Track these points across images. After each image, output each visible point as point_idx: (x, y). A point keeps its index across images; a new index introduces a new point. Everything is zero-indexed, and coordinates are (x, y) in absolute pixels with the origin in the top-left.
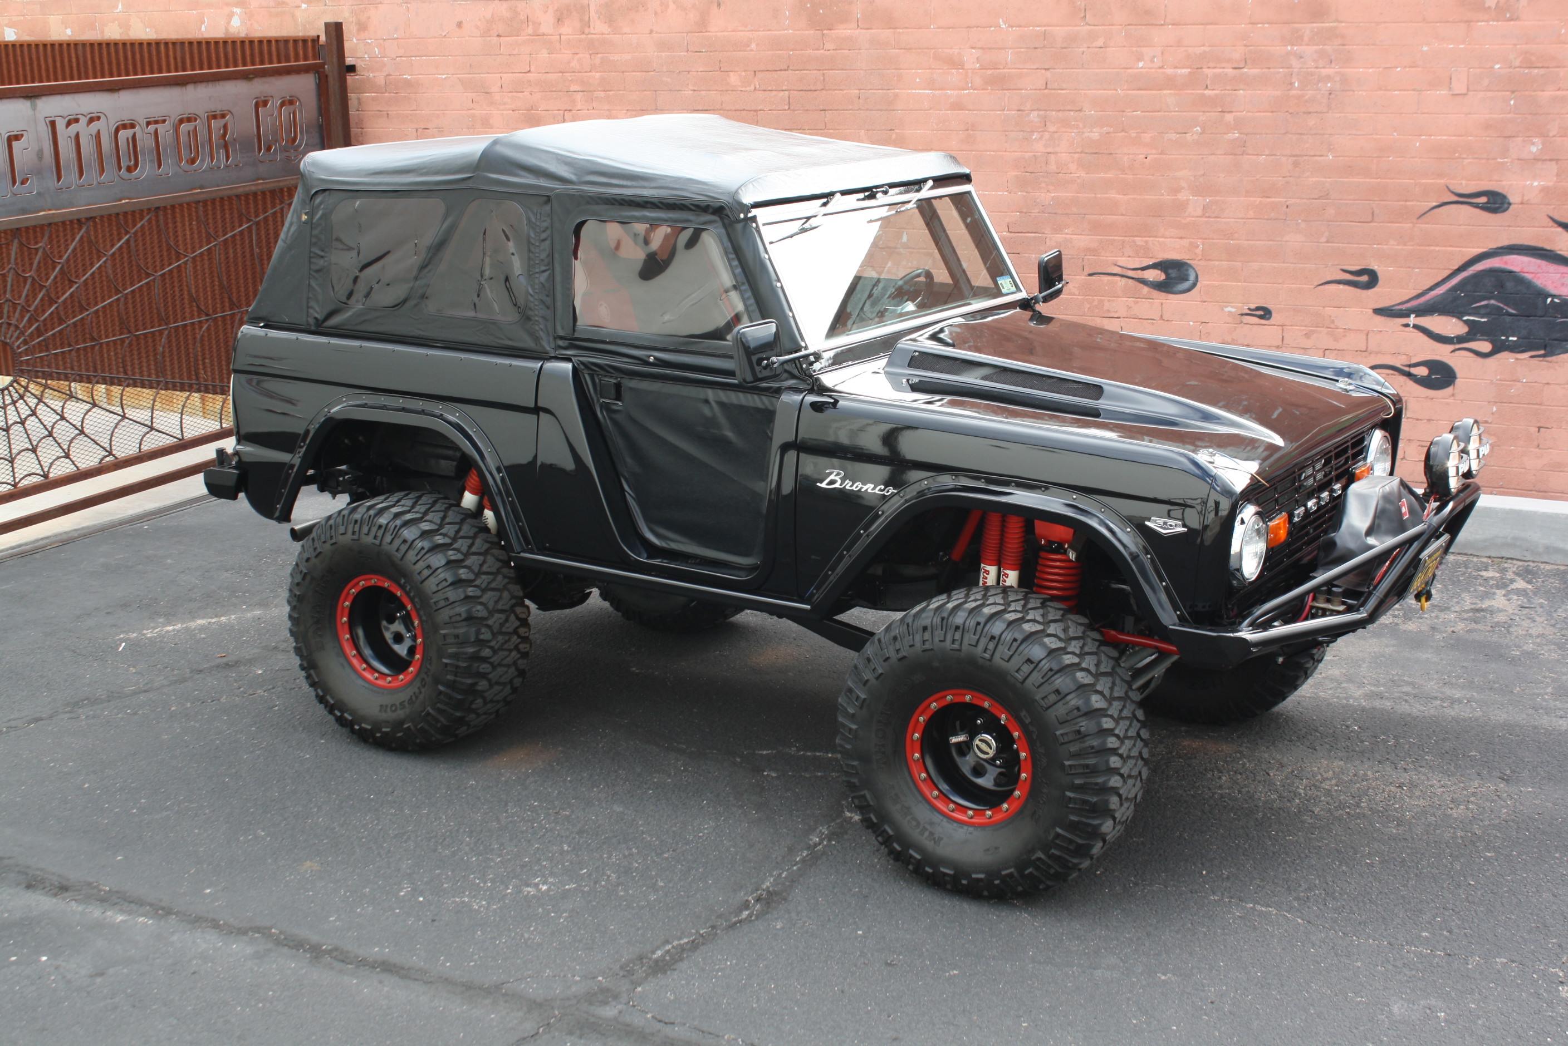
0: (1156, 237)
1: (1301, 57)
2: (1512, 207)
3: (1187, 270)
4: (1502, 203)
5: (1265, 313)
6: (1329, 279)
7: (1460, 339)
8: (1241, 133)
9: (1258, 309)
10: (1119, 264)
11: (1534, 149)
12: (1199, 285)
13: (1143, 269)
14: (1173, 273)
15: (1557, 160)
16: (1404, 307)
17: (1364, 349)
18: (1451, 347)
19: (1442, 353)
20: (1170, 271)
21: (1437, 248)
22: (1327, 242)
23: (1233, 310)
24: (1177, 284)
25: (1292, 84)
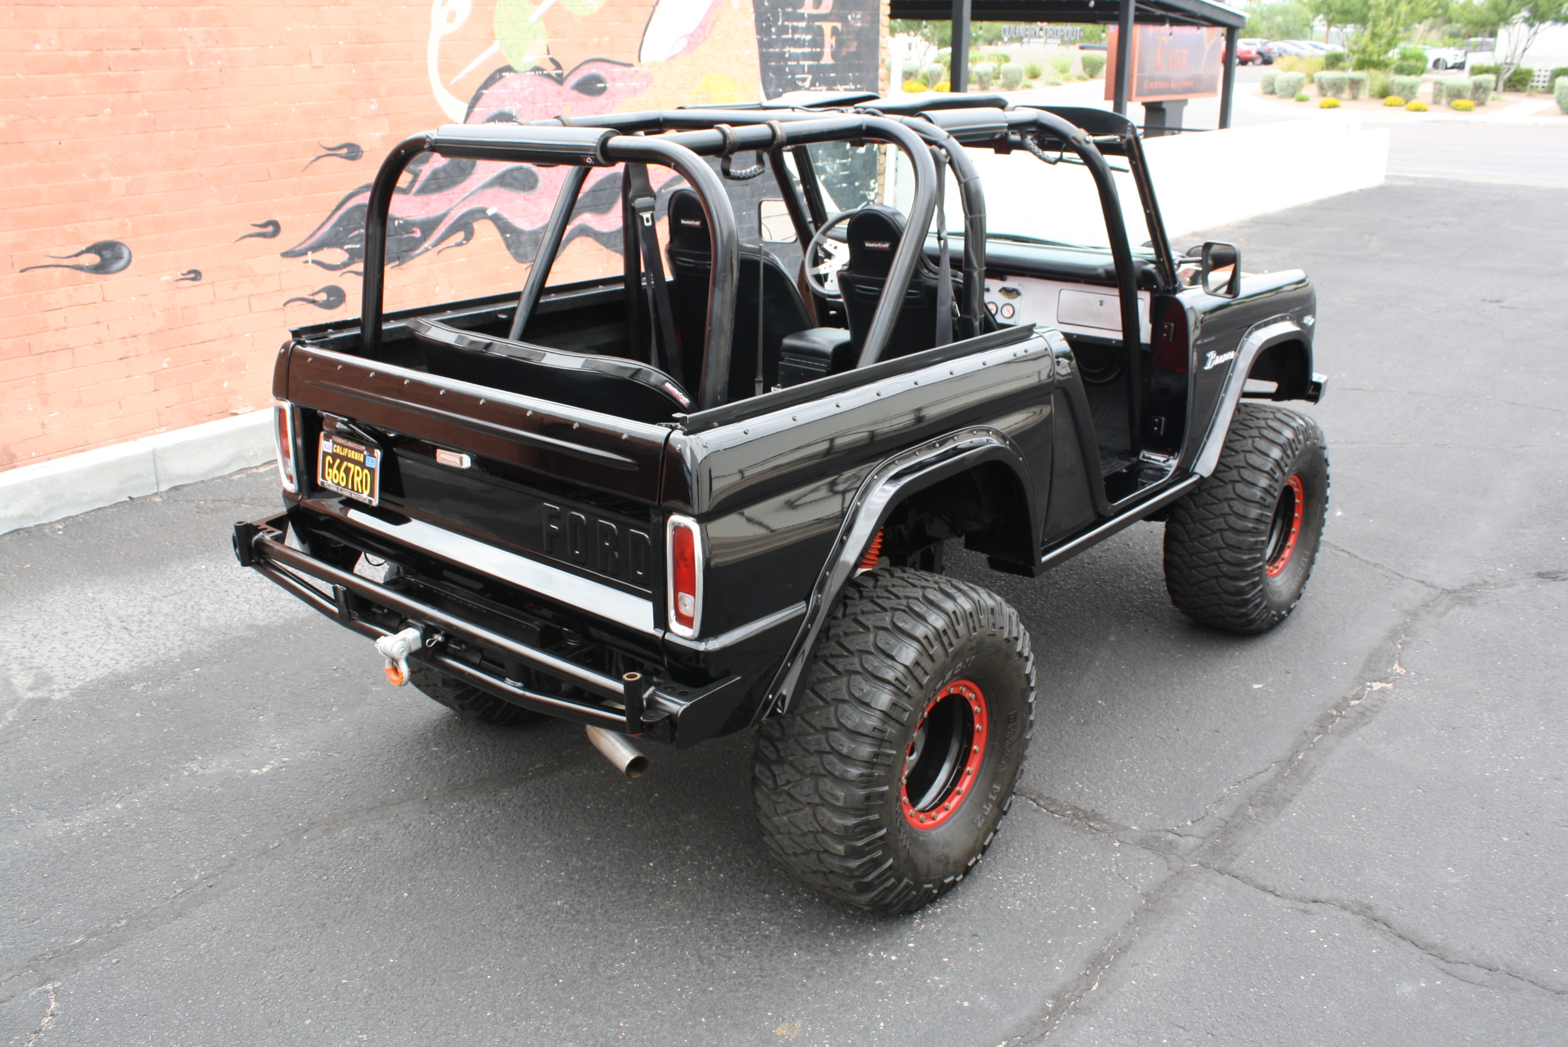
0: (84, 221)
1: (191, 38)
2: (365, 154)
3: (120, 249)
4: (358, 152)
5: (196, 275)
6: (244, 234)
7: (345, 265)
8: (149, 112)
9: (190, 272)
10: (52, 255)
11: (373, 107)
12: (133, 260)
13: (77, 255)
14: (107, 254)
15: (388, 115)
16: (303, 247)
17: (278, 288)
18: (339, 273)
19: (334, 279)
20: (104, 253)
21: (320, 195)
22: (237, 202)
23: (168, 278)
24: (112, 263)
25: (187, 63)
